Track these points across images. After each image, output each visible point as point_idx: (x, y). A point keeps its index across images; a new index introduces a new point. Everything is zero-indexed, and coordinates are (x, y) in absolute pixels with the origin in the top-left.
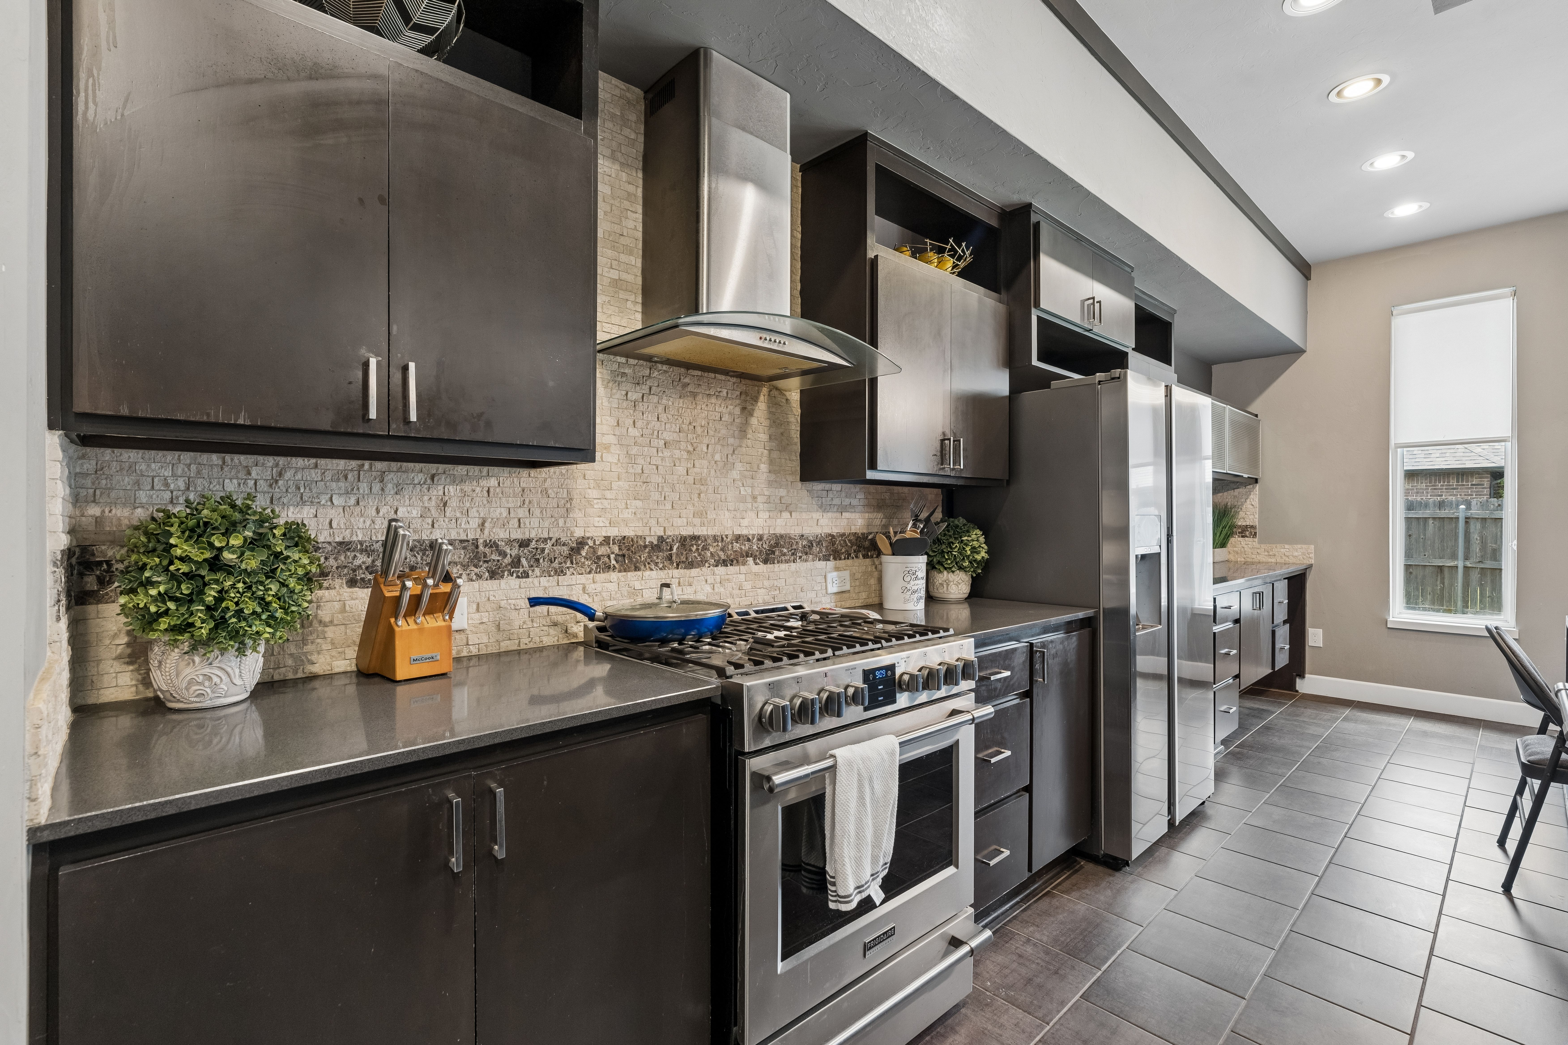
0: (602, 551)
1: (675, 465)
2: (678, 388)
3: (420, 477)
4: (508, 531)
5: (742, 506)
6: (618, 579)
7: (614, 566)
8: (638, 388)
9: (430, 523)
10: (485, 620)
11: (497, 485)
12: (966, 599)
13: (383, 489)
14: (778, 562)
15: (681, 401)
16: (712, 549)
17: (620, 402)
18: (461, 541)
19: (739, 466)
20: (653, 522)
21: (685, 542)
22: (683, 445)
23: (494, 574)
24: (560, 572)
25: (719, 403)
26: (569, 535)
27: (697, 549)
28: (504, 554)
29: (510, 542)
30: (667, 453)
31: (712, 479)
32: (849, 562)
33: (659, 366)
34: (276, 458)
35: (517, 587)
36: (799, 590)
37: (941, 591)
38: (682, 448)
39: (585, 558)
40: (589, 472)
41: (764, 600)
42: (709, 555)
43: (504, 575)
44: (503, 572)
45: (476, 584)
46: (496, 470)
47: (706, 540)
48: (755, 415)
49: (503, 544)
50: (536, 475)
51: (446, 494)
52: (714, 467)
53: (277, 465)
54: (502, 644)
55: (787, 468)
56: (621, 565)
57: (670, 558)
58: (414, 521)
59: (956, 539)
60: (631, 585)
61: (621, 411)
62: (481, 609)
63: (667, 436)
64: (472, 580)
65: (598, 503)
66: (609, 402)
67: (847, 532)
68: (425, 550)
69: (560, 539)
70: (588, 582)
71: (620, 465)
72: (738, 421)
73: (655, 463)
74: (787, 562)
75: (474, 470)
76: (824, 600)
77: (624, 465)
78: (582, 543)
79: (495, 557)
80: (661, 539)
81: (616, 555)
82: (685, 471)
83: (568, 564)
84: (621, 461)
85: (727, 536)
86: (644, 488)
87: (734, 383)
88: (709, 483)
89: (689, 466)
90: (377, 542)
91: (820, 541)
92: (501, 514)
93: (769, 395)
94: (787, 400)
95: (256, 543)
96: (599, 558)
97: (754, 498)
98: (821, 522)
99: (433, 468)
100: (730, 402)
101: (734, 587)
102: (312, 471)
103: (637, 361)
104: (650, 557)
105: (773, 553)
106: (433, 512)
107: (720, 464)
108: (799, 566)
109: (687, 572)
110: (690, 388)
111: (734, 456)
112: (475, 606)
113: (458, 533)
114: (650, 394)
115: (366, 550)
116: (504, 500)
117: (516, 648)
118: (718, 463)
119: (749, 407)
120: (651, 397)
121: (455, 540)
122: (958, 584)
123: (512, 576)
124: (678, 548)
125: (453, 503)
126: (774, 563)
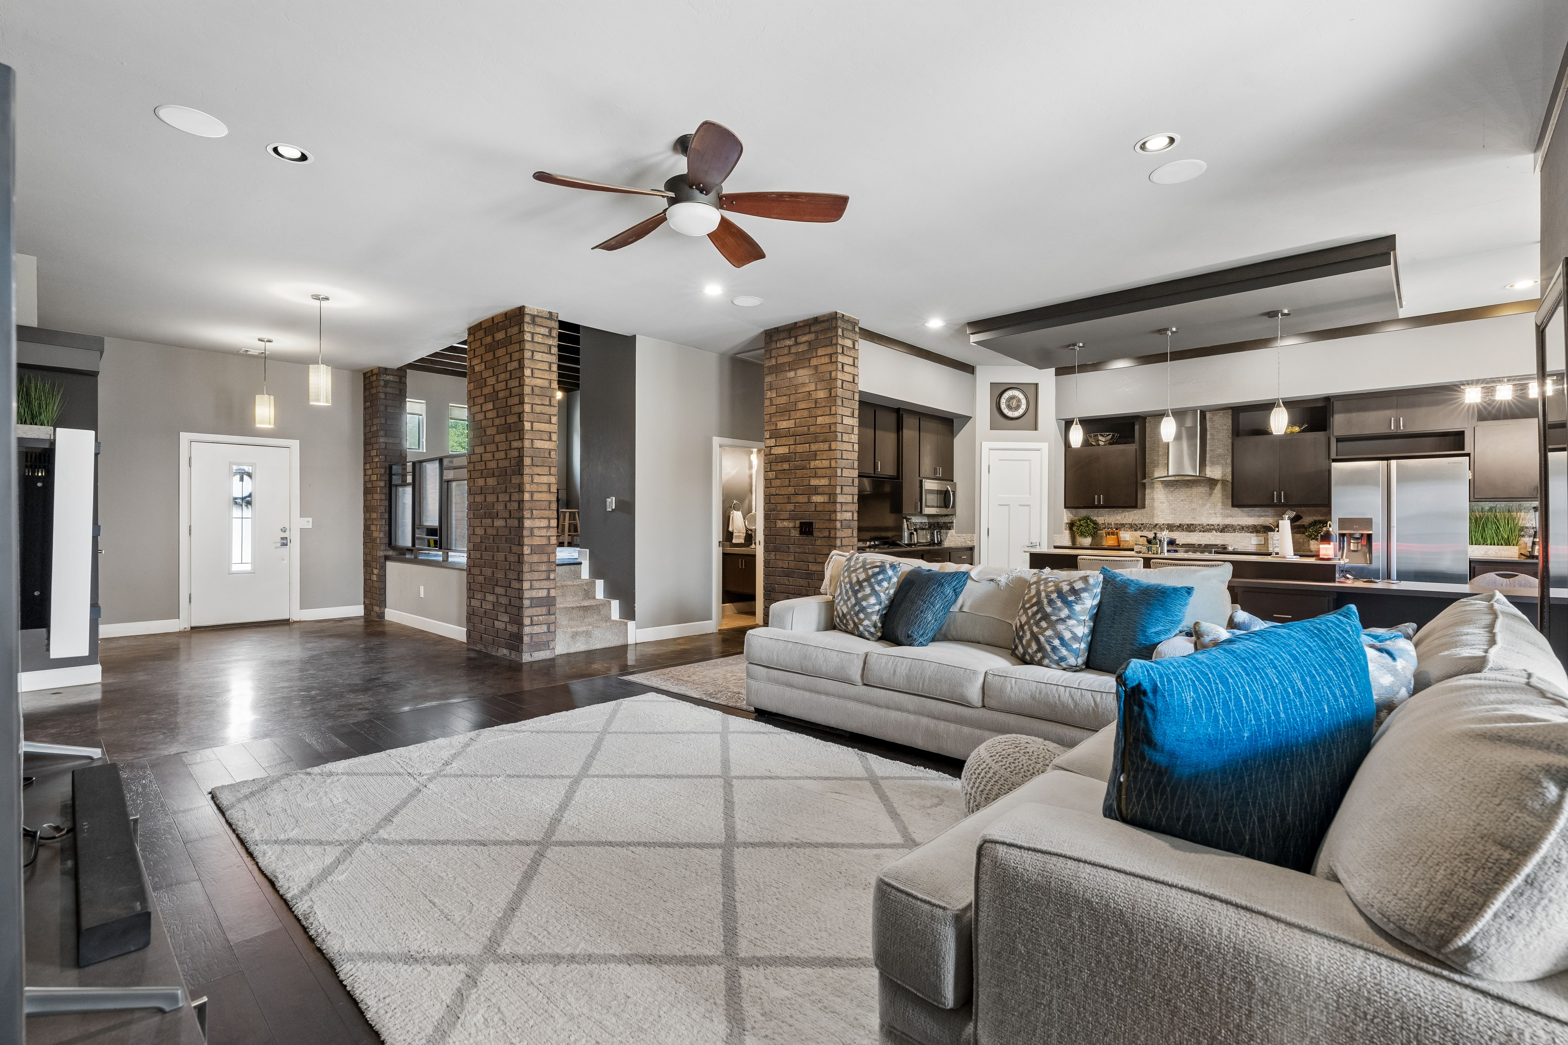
0: (1163, 526)
1: (1185, 505)
2: (1186, 486)
3: (1122, 511)
5: (1210, 516)
11: (1136, 512)
13: (1116, 514)
14: (1226, 532)
16: (1198, 528)
19: (1209, 505)
20: (1178, 520)
21: (1190, 525)
27: (1193, 527)
30: (1182, 503)
31: (1198, 509)
32: (1264, 534)
36: (1237, 542)
38: (1187, 501)
39: (1158, 528)
40: (1159, 509)
44: (1138, 530)
46: (1136, 509)
47: (1196, 525)
48: (1215, 493)
49: (1138, 524)
50: (1145, 510)
52: (1199, 505)
55: (1227, 505)
57: (1183, 529)
58: (1120, 519)
61: (1169, 496)
63: (1182, 499)
64: (1131, 531)
65: (1161, 516)
67: (1255, 524)
68: (1122, 525)
69: (1151, 523)
72: (1210, 494)
73: (1178, 505)
74: (1230, 532)
79: (1135, 527)
80: (1181, 524)
81: (1167, 528)
83: (1153, 529)
84: (1168, 505)
85: (1204, 524)
86: (1175, 512)
89: (1190, 505)
90: (1114, 523)
91: (1248, 527)
93: (1222, 483)
97: (1215, 514)
99: (1124, 509)
100: (1205, 487)
101: (1207, 538)
104: (1177, 529)
108: (1237, 534)
109: (1189, 533)
110: (1190, 485)
111: (1207, 502)
116: (1138, 515)
119: (1213, 488)
121: (1128, 523)
125: (1127, 516)
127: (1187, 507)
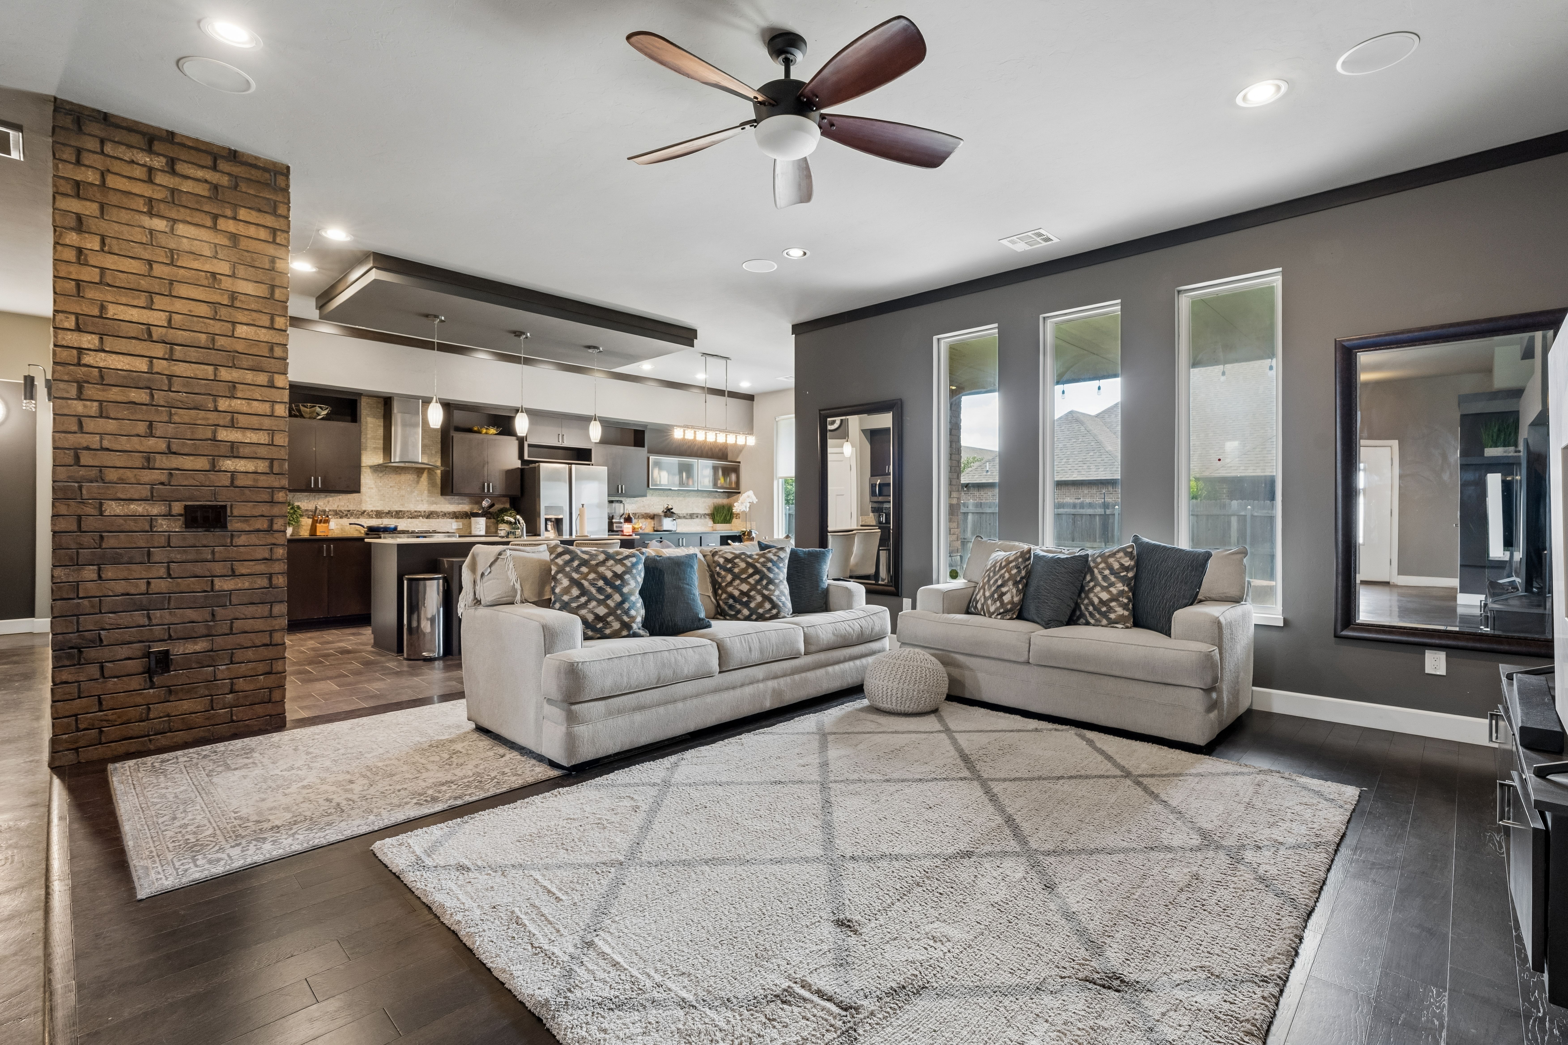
0: (372, 512)
1: (394, 492)
4: (344, 508)
5: (417, 503)
6: (373, 519)
7: (373, 516)
8: (382, 473)
9: (325, 506)
10: (338, 528)
11: (341, 498)
13: (314, 499)
14: (432, 519)
15: (397, 478)
16: (406, 514)
17: (376, 477)
18: (332, 510)
19: (416, 492)
20: (387, 507)
21: (398, 512)
22: (396, 487)
23: (341, 518)
24: (357, 518)
25: (410, 477)
26: (361, 509)
27: (402, 514)
28: (343, 513)
29: (345, 511)
30: (391, 489)
32: (459, 519)
35: (346, 521)
36: (440, 527)
39: (366, 514)
40: (367, 494)
45: (336, 519)
47: (404, 512)
48: (422, 480)
51: (329, 500)
55: (435, 492)
56: (376, 516)
57: (392, 516)
58: (321, 505)
63: (391, 485)
65: (369, 502)
66: (373, 477)
67: (460, 510)
69: (358, 510)
70: (367, 521)
72: (416, 482)
73: (387, 492)
74: (436, 519)
75: (336, 495)
76: (451, 530)
78: (365, 511)
79: (340, 514)
80: (389, 512)
83: (361, 516)
84: (376, 491)
85: (412, 511)
86: (383, 498)
88: (406, 497)
89: (398, 492)
90: (314, 509)
91: (449, 513)
92: (343, 504)
95: (292, 508)
96: (370, 515)
97: (422, 501)
98: (449, 508)
100: (413, 477)
101: (415, 524)
104: (386, 515)
105: (430, 516)
108: (440, 520)
109: (398, 520)
110: (399, 472)
111: (414, 489)
112: (336, 524)
114: (385, 474)
115: (311, 511)
116: (343, 501)
118: (408, 491)
123: (345, 518)
124: (395, 513)
125: (331, 502)
127: (396, 493)
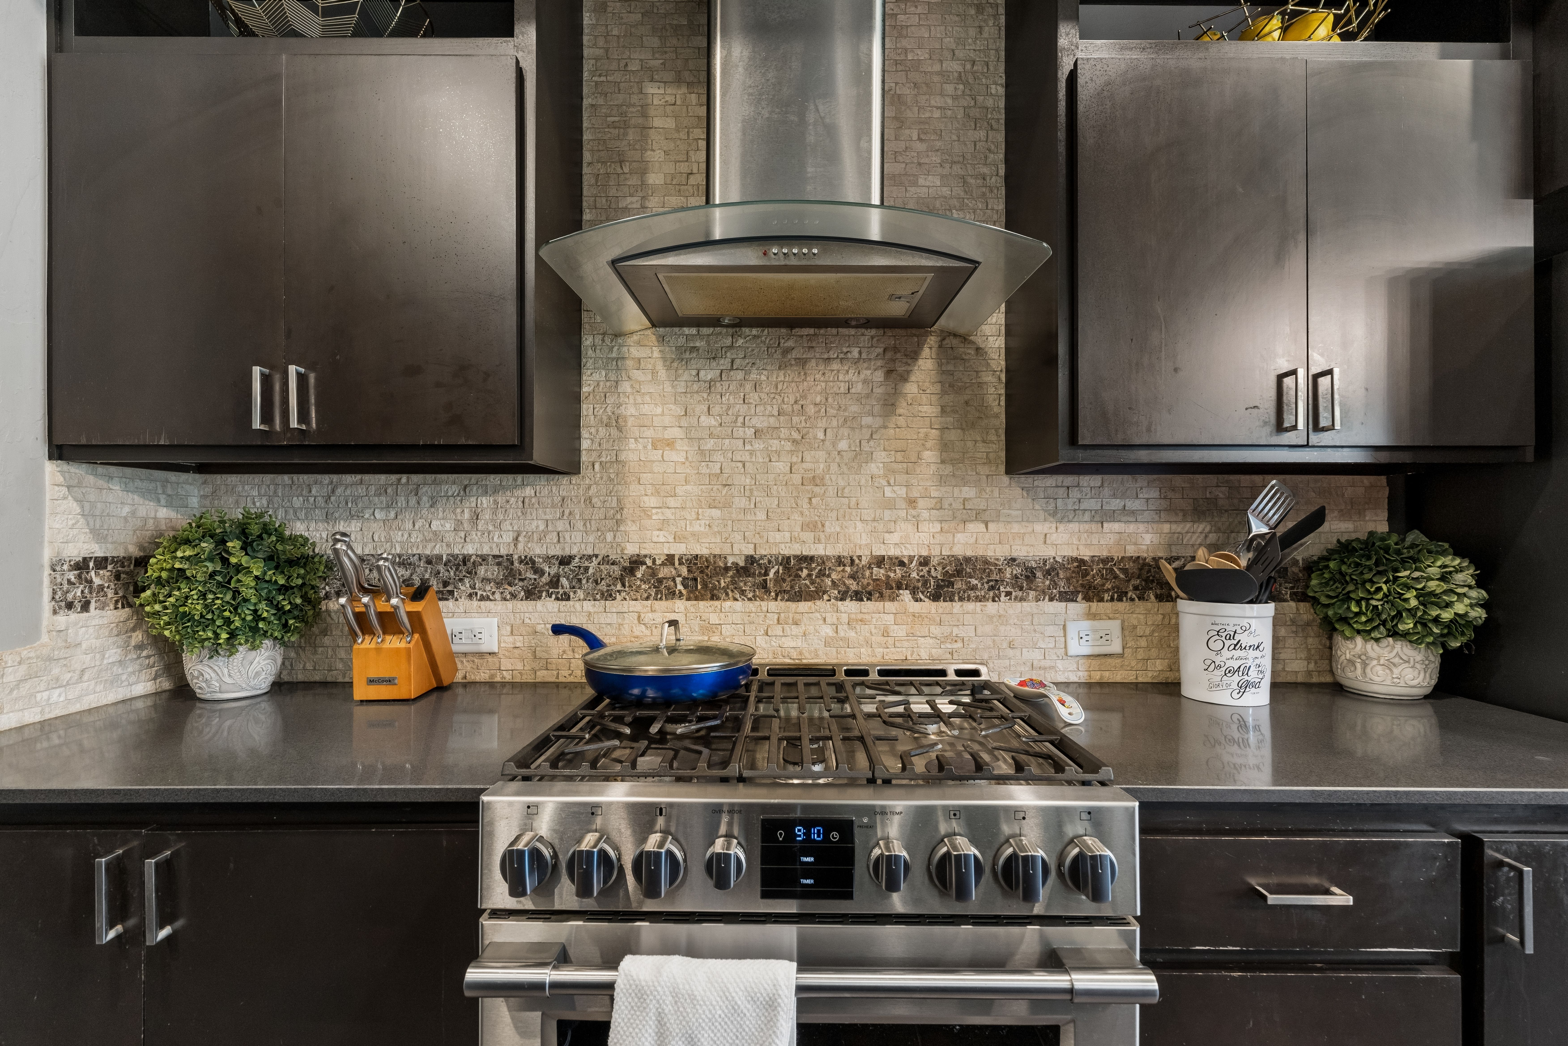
0: (664, 572)
1: (770, 461)
2: (778, 355)
3: (455, 489)
4: (545, 546)
5: (887, 514)
6: (686, 608)
7: (680, 592)
8: (714, 364)
9: (463, 536)
10: (518, 644)
11: (533, 495)
12: (1426, 697)
13: (418, 503)
14: (961, 599)
15: (782, 373)
16: (834, 576)
17: (689, 384)
18: (495, 557)
19: (881, 456)
20: (738, 537)
21: (790, 564)
22: (784, 433)
24: (608, 596)
25: (846, 368)
26: (619, 552)
27: (810, 575)
28: (541, 573)
29: (548, 559)
30: (758, 445)
31: (834, 477)
32: (1122, 606)
33: (746, 331)
34: (330, 476)
35: (556, 610)
36: (1005, 645)
37: (1350, 675)
38: (782, 436)
39: (641, 580)
40: (645, 475)
41: (930, 654)
42: (830, 583)
43: (541, 596)
44: (541, 592)
45: (509, 605)
46: (531, 477)
47: (823, 562)
48: (913, 378)
49: (541, 560)
50: (578, 482)
51: (479, 505)
52: (837, 460)
53: (332, 482)
54: (538, 673)
55: (979, 455)
56: (691, 592)
57: (764, 586)
58: (447, 535)
59: (1379, 573)
60: (703, 618)
61: (689, 396)
62: (515, 632)
63: (758, 422)
64: (505, 599)
65: (657, 513)
66: (673, 387)
67: (1117, 554)
68: (459, 565)
69: (608, 556)
70: (645, 610)
71: (687, 464)
72: (879, 391)
73: (739, 459)
74: (978, 599)
75: (508, 479)
76: (1060, 665)
77: (693, 465)
79: (530, 575)
80: (751, 560)
81: (684, 579)
82: (788, 468)
83: (619, 587)
84: (690, 459)
85: (859, 557)
86: (724, 492)
87: (872, 337)
88: (829, 483)
89: (794, 459)
90: (414, 555)
91: (1053, 569)
92: (537, 527)
93: (940, 347)
94: (978, 349)
96: (660, 581)
97: (912, 502)
98: (1053, 538)
99: (465, 478)
100: (865, 365)
101: (874, 631)
102: (359, 487)
103: (712, 329)
104: (733, 582)
105: (952, 584)
106: (465, 525)
107: (847, 456)
108: (1006, 607)
109: (792, 605)
110: (794, 354)
111: (872, 443)
112: (509, 628)
113: (491, 548)
114: (732, 369)
115: (404, 564)
116: (540, 511)
117: (553, 679)
118: (844, 453)
119: (901, 369)
120: (732, 373)
121: (488, 555)
122: (1390, 665)
123: (551, 597)
124: (777, 572)
125: (486, 516)
126: (952, 600)
